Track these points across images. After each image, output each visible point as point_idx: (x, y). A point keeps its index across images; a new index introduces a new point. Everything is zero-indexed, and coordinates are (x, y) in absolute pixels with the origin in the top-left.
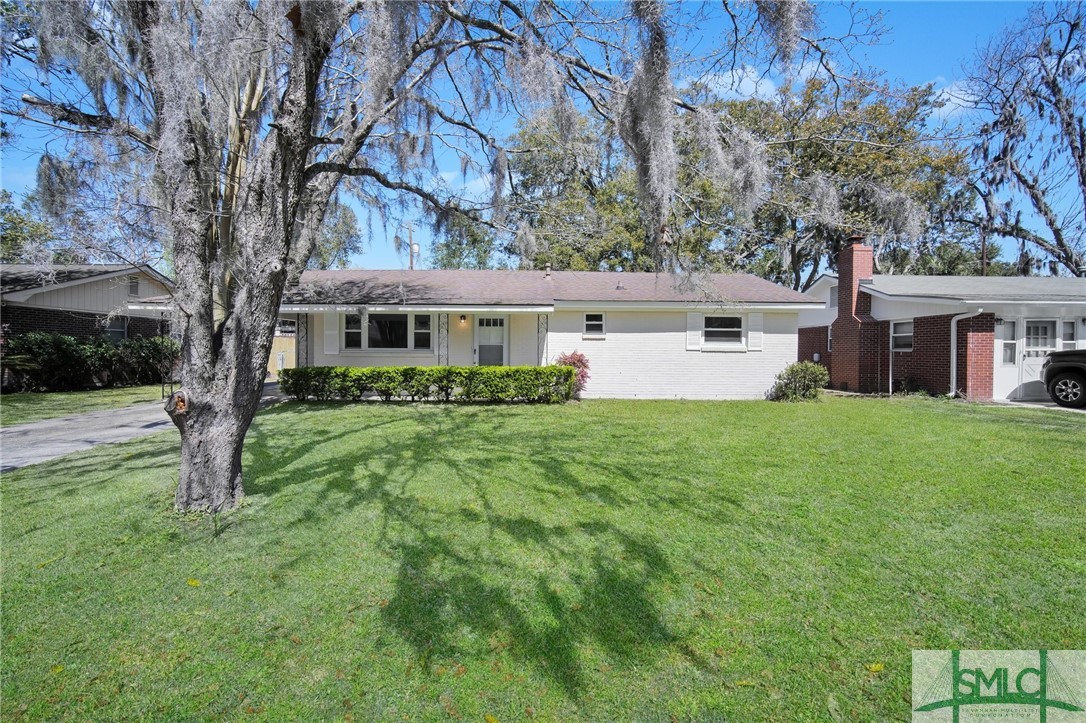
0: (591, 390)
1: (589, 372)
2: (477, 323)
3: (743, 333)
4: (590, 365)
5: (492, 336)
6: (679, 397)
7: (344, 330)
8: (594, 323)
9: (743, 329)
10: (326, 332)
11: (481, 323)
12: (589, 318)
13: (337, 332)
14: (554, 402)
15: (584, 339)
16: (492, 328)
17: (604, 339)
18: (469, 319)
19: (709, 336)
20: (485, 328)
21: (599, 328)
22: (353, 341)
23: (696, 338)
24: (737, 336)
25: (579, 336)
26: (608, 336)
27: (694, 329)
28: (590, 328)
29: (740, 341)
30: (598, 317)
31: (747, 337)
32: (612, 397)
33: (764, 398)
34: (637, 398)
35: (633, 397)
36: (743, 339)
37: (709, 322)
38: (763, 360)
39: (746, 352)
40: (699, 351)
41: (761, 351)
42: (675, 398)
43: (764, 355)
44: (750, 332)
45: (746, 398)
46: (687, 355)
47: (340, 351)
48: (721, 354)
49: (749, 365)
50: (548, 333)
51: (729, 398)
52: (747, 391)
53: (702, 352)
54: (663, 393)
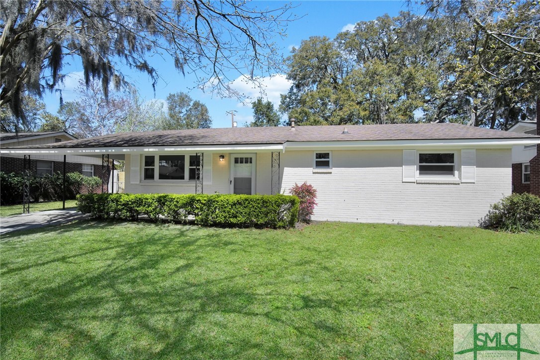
0: (319, 213)
1: (316, 200)
2: (233, 161)
3: (456, 167)
4: (318, 194)
5: (243, 171)
6: (396, 222)
7: (144, 167)
8: (323, 161)
9: (455, 164)
10: (132, 168)
11: (236, 161)
12: (319, 156)
13: (139, 168)
14: (280, 227)
15: (314, 173)
16: (244, 165)
17: (331, 173)
18: (226, 158)
19: (423, 170)
20: (239, 164)
21: (326, 164)
22: (149, 175)
23: (411, 172)
24: (450, 170)
25: (309, 171)
26: (334, 170)
27: (409, 163)
28: (319, 164)
29: (453, 174)
30: (326, 155)
31: (459, 170)
32: (337, 220)
33: (478, 225)
34: (359, 221)
35: (355, 221)
36: (456, 173)
37: (424, 158)
38: (476, 191)
39: (459, 184)
40: (414, 183)
41: (474, 183)
42: (393, 222)
43: (477, 187)
44: (462, 166)
45: (460, 225)
46: (403, 186)
47: (140, 181)
48: (435, 185)
49: (462, 196)
50: (285, 168)
51: (443, 224)
52: (460, 218)
53: (417, 183)
54: (382, 218)
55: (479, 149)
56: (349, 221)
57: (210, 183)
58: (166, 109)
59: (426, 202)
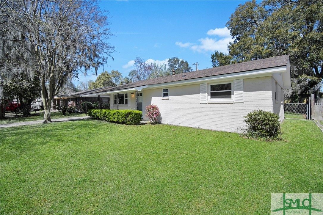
3: (232, 93)
7: (114, 99)
8: (166, 93)
9: (232, 90)
10: (111, 100)
12: (165, 90)
15: (162, 99)
18: (134, 94)
19: (213, 95)
21: (167, 95)
23: (205, 97)
24: (229, 95)
25: (160, 98)
26: (170, 98)
27: (204, 92)
28: (164, 95)
29: (231, 97)
30: (167, 90)
36: (233, 96)
37: (213, 88)
38: (244, 109)
39: (233, 104)
40: (207, 103)
41: (243, 103)
42: (196, 127)
43: (245, 106)
44: (234, 92)
45: (234, 131)
46: (201, 105)
47: (113, 105)
48: (218, 105)
49: (235, 112)
50: (152, 97)
51: (223, 130)
52: (234, 127)
53: (208, 104)
54: (190, 124)
55: (245, 79)
56: (176, 125)
57: (130, 105)
58: (168, 67)
59: (213, 115)
